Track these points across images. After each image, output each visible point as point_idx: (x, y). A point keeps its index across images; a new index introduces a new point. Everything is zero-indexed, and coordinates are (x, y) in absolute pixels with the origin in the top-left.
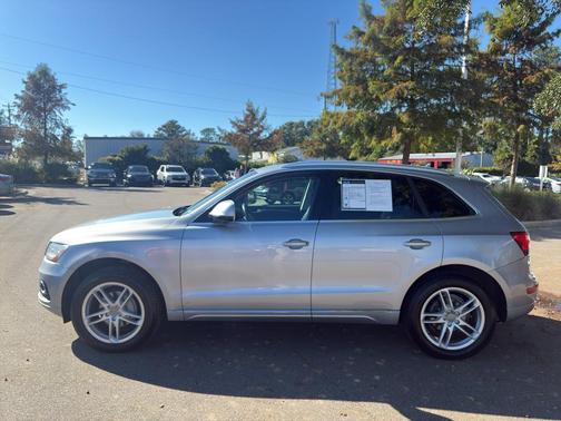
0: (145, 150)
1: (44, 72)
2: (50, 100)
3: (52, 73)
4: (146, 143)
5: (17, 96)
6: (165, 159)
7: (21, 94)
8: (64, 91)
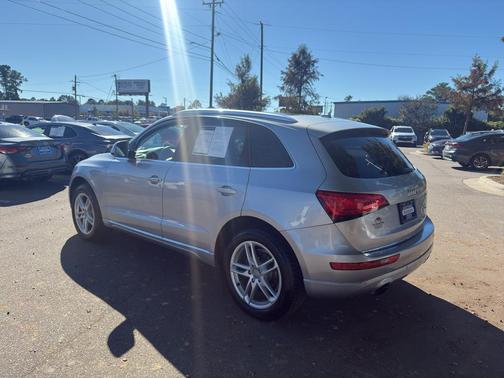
0: (383, 112)
1: (303, 52)
2: (306, 73)
3: (308, 52)
4: (383, 105)
5: (283, 73)
6: (401, 120)
7: (285, 71)
8: (316, 65)
